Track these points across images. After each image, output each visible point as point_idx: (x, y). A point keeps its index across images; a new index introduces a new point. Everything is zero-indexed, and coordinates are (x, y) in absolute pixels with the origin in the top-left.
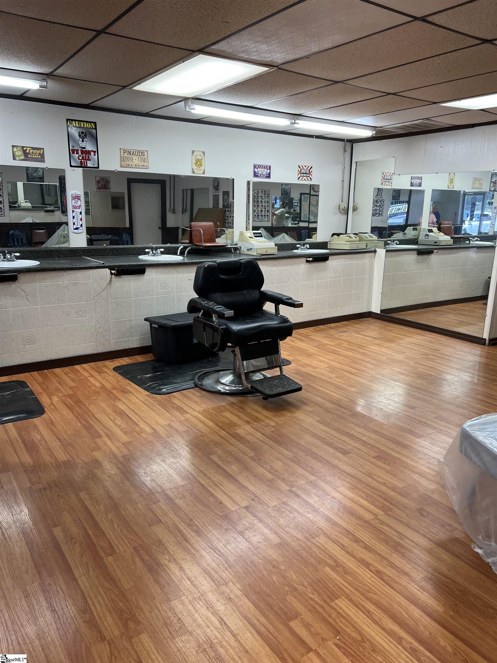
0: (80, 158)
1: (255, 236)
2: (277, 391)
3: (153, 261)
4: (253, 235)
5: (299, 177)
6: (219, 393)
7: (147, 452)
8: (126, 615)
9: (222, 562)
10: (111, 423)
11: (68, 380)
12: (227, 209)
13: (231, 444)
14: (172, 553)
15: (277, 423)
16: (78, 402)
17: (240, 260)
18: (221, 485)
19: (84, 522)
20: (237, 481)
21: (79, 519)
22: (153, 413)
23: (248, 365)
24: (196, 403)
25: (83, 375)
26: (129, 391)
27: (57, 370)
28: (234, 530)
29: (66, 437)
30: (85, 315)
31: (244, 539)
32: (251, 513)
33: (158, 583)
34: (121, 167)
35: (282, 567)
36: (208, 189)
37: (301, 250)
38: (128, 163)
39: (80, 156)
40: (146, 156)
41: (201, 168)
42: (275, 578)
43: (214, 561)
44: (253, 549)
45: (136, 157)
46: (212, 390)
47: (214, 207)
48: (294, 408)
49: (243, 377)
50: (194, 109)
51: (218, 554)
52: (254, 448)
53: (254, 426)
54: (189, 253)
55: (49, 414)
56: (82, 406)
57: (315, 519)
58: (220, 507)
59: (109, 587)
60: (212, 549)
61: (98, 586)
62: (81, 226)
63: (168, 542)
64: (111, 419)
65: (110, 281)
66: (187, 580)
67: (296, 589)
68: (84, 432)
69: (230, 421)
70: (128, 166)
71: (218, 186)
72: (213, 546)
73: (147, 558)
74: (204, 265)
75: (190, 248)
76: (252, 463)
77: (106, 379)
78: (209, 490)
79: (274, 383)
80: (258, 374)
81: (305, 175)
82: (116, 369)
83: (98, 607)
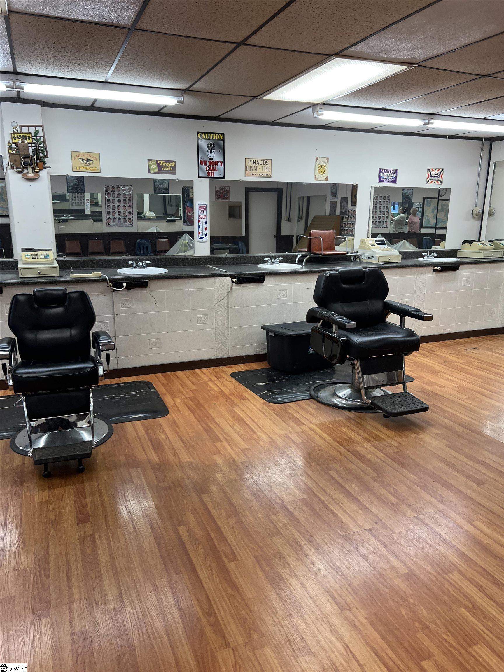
0: (208, 169)
1: (377, 244)
2: (400, 409)
3: (271, 270)
4: (375, 243)
5: (429, 181)
6: (336, 406)
7: (265, 460)
8: (249, 625)
9: (345, 585)
10: (230, 428)
11: (189, 383)
12: (345, 216)
13: (350, 461)
14: (293, 568)
15: (400, 443)
16: (199, 405)
17: (364, 268)
18: (342, 503)
19: (206, 525)
20: (358, 501)
21: (202, 521)
22: (269, 421)
23: (368, 379)
24: (312, 415)
25: (203, 379)
26: (246, 397)
27: (180, 373)
28: (357, 553)
29: (188, 438)
30: (206, 321)
31: (367, 564)
32: (375, 537)
33: (280, 597)
34: (246, 176)
35: (411, 601)
36: (326, 195)
37: (427, 258)
38: (252, 172)
39: (208, 167)
40: (270, 165)
41: (324, 175)
42: (403, 611)
43: (336, 582)
44: (378, 576)
45: (260, 166)
46: (329, 403)
47: (330, 214)
48: (420, 429)
49: (363, 392)
50: (322, 115)
51: (340, 575)
52: (375, 468)
53: (375, 445)
54: (307, 261)
55: (172, 415)
56: (203, 409)
57: (447, 553)
58: (341, 527)
59: (232, 593)
60: (334, 569)
61: (222, 590)
62: (206, 235)
63: (289, 556)
64: (229, 424)
65: (231, 289)
66: (309, 598)
67: (427, 627)
68: (205, 435)
69: (349, 437)
70: (252, 175)
71: (336, 193)
72: (335, 567)
73: (267, 569)
74: (326, 274)
75: (309, 256)
76: (374, 485)
77: (224, 384)
78: (329, 508)
79: (397, 400)
80: (378, 390)
81: (435, 178)
82: (233, 375)
83: (222, 612)
